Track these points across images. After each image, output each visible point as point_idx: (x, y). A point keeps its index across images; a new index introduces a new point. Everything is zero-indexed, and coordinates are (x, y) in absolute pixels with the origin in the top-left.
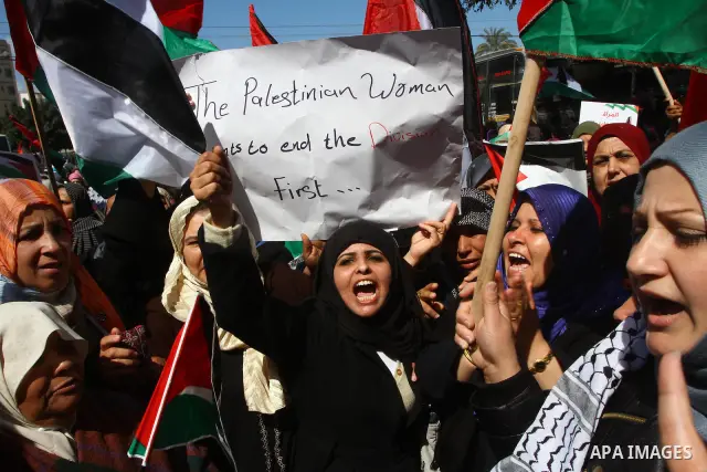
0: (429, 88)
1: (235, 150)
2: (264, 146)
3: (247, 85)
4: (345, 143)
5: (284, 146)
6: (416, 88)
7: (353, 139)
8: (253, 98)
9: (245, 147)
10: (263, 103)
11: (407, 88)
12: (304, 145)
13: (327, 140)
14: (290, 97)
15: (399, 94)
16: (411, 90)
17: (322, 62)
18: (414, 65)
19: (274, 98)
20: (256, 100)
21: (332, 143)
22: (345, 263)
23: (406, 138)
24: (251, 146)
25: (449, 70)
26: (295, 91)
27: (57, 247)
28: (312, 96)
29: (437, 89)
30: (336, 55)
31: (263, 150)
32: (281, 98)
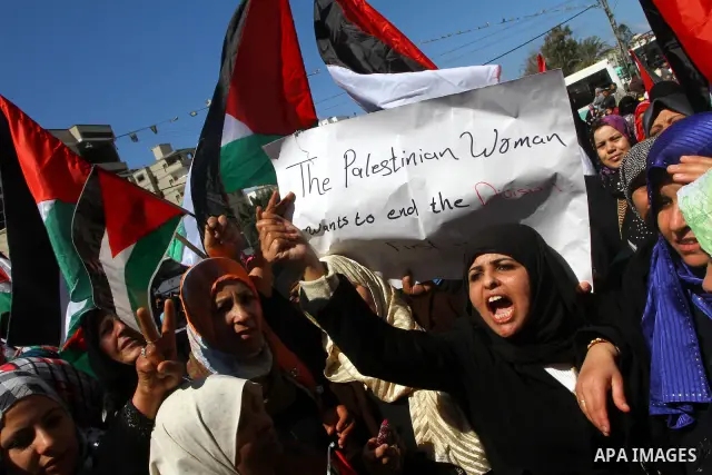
0: (537, 140)
1: (342, 223)
2: (370, 216)
3: (346, 157)
4: (452, 205)
5: (390, 214)
6: (522, 142)
7: (460, 201)
8: (353, 169)
9: (351, 219)
10: (364, 173)
11: (512, 143)
12: (411, 211)
13: (433, 204)
14: (390, 165)
15: (503, 150)
16: (516, 144)
17: (418, 126)
18: (516, 117)
19: (374, 168)
20: (356, 172)
21: (438, 207)
22: (476, 278)
23: (519, 195)
24: (357, 218)
25: (556, 117)
26: (394, 158)
27: (246, 315)
28: (412, 161)
29: (545, 140)
30: (431, 117)
31: (370, 219)
32: (381, 167)
